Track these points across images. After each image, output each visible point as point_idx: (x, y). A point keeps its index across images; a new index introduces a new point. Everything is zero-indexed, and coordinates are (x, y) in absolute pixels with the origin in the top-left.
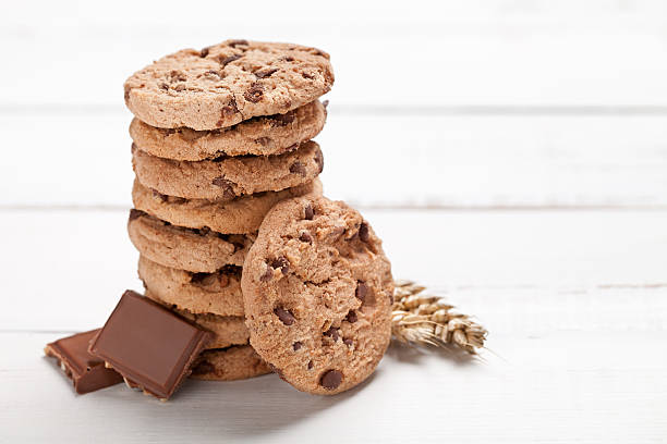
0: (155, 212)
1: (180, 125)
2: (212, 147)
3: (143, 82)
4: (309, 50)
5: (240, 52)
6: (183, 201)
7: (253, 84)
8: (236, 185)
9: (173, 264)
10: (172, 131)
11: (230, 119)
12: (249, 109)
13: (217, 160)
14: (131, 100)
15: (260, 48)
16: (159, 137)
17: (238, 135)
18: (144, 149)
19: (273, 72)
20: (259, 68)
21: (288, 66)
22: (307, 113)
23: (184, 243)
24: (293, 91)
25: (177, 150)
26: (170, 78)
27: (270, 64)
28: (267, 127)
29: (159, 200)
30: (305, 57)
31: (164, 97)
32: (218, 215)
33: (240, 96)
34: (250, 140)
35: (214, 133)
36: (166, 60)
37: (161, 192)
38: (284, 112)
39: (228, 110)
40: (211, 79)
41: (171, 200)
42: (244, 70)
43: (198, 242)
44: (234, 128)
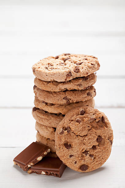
0: (43, 108)
1: (53, 80)
2: (63, 87)
3: (39, 67)
4: (91, 56)
5: (69, 57)
6: (52, 105)
7: (76, 67)
8: (71, 99)
9: (49, 125)
10: (50, 82)
11: (69, 78)
12: (75, 75)
13: (64, 91)
14: (35, 72)
15: (74, 56)
16: (45, 84)
17: (72, 83)
18: (40, 88)
19: (82, 63)
20: (77, 62)
21: (86, 61)
22: (92, 76)
23: (53, 118)
24: (89, 69)
25: (52, 88)
26: (47, 65)
27: (80, 61)
28: (81, 81)
29: (44, 104)
30: (90, 58)
31: (47, 71)
32: (64, 109)
33: (72, 71)
34: (75, 85)
35: (64, 83)
36: (44, 59)
37: (46, 102)
38: (86, 76)
39: (69, 75)
40: (62, 65)
41: (48, 104)
42: (71, 62)
43: (57, 118)
44: (70, 81)
